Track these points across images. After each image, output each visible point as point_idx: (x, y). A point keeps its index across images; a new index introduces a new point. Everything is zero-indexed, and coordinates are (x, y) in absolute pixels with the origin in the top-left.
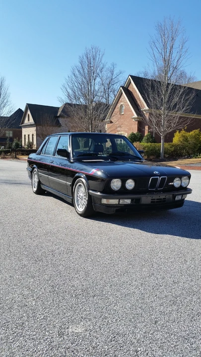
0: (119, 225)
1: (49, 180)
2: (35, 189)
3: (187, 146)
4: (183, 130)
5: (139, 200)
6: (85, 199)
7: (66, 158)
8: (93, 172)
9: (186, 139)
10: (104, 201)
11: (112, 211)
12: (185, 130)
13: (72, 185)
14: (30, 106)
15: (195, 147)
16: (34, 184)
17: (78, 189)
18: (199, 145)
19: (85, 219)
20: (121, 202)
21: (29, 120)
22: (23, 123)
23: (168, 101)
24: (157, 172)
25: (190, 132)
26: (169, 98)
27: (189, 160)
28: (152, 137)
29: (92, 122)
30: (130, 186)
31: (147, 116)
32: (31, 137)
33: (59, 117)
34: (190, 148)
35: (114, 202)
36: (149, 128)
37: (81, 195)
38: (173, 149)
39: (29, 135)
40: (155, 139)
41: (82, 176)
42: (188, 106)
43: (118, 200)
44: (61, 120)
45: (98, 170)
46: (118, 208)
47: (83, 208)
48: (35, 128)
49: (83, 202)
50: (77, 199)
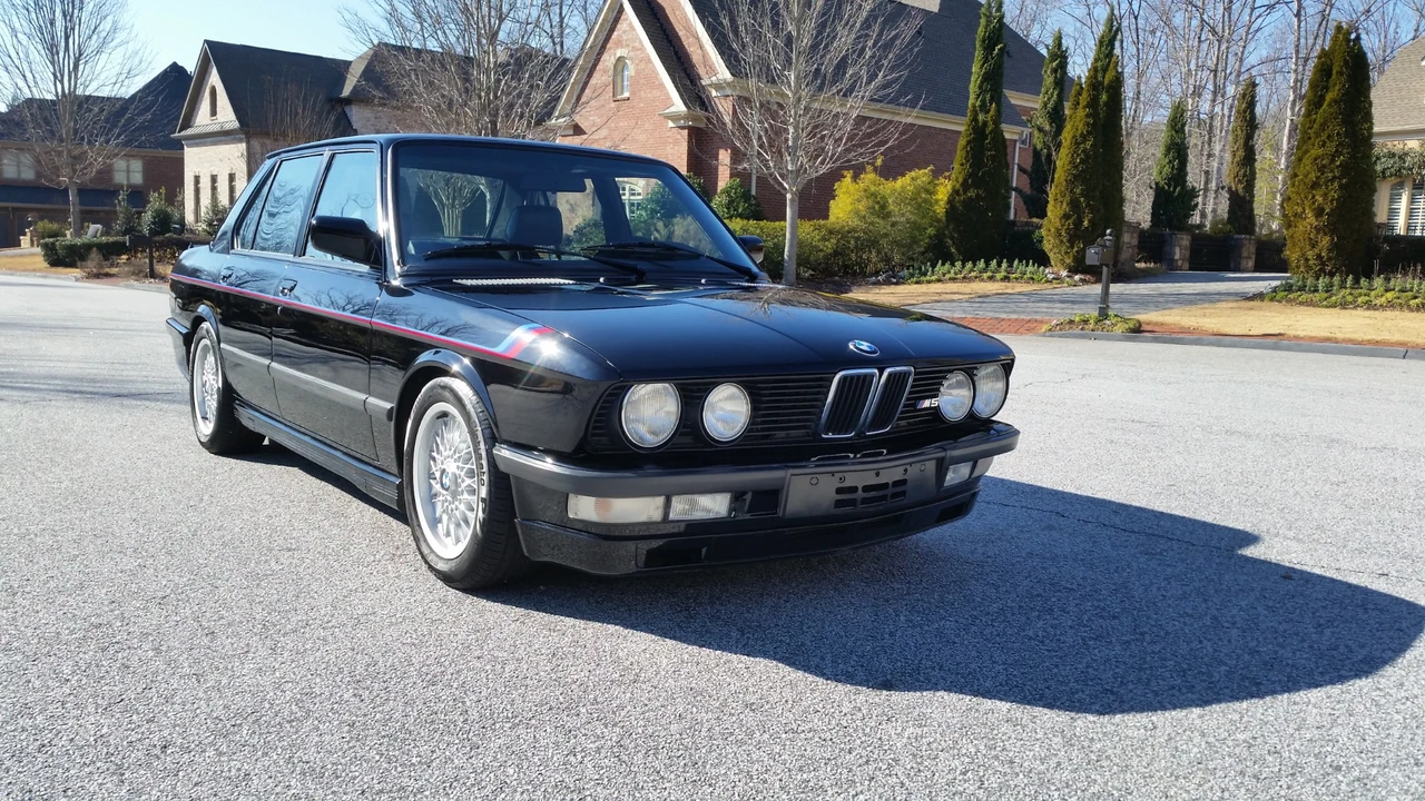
0: (665, 633)
1: (275, 385)
2: (207, 428)
3: (886, 235)
4: (869, 168)
5: (769, 498)
6: (473, 492)
7: (364, 268)
8: (515, 343)
9: (881, 209)
10: (584, 508)
11: (627, 560)
12: (875, 169)
13: (401, 414)
14: (219, 54)
15: (914, 241)
16: (203, 401)
17: (434, 433)
18: (931, 231)
19: (470, 600)
20: (681, 508)
21: (214, 112)
22: (187, 124)
23: (814, 47)
24: (865, 346)
25: (895, 179)
26: (819, 33)
27: (893, 289)
28: (746, 196)
29: (494, 123)
30: (724, 421)
31: (725, 108)
32: (205, 185)
33: (348, 101)
34: (895, 242)
35: (636, 509)
36: (737, 156)
37: (452, 467)
38: (830, 246)
39: (214, 179)
40: (759, 202)
41: (455, 368)
42: (892, 69)
43: (660, 500)
44: (356, 114)
45: (545, 330)
46: (660, 542)
47: (458, 541)
48: (243, 146)
49: (462, 507)
50: (425, 486)
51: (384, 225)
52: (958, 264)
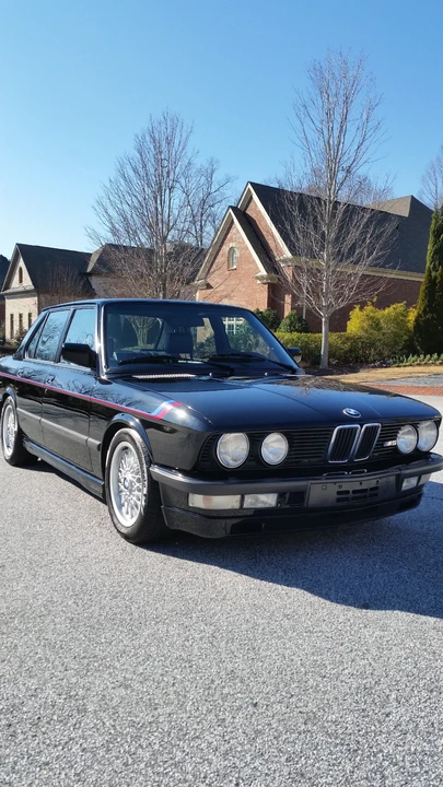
0: (242, 572)
1: (43, 430)
2: (9, 452)
3: (380, 340)
4: (369, 303)
5: (299, 495)
6: (139, 490)
7: (88, 370)
8: (163, 411)
9: (376, 325)
10: (197, 501)
11: (220, 530)
12: (373, 304)
13: (104, 447)
14: (23, 250)
15: (396, 343)
16: (7, 438)
17: (121, 458)
18: (405, 337)
19: (139, 549)
20: (249, 501)
21: (21, 281)
22: (7, 287)
23: (337, 239)
24: (352, 412)
25: (384, 309)
26: (340, 231)
27: (384, 370)
28: (300, 319)
29: (164, 285)
30: (274, 454)
31: (288, 272)
32: (16, 318)
33: (90, 274)
34: (384, 344)
35: (226, 502)
36: (295, 299)
37: (129, 476)
38: (347, 346)
39: (21, 316)
40: (306, 323)
41: (132, 424)
42: (381, 249)
43: (238, 497)
44: (95, 282)
45: (177, 404)
46: (239, 520)
47: (132, 517)
48: (36, 298)
49: (134, 498)
50: (116, 486)
51: (98, 346)
52: (422, 356)
